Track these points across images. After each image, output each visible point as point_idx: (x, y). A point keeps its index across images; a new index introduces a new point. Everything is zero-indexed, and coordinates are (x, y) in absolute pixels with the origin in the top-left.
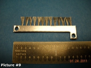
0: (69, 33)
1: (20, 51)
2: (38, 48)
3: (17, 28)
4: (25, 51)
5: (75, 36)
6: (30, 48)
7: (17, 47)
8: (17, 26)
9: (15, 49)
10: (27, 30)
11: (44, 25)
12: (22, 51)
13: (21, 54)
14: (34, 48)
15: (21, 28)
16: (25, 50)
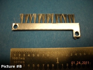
0: (72, 31)
1: (18, 58)
2: (38, 55)
3: (16, 26)
4: (24, 59)
5: (78, 35)
6: (29, 55)
7: (15, 55)
8: (16, 24)
9: (13, 57)
10: (26, 29)
11: (45, 23)
12: (20, 58)
13: (19, 61)
14: (34, 55)
15: (20, 26)
16: (24, 57)
